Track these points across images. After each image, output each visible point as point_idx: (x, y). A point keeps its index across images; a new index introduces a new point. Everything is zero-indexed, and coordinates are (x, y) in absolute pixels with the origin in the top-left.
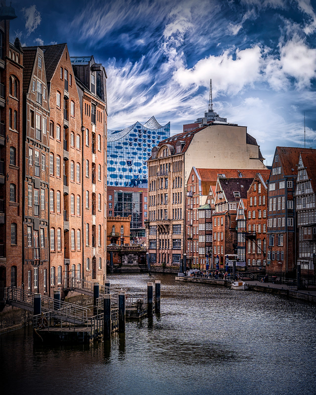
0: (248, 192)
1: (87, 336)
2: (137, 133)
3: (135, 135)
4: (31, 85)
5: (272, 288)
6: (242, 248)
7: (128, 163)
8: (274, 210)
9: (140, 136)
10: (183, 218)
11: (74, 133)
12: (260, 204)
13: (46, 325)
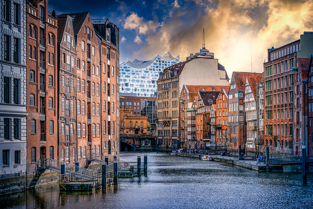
0: (217, 100)
1: (91, 187)
2: (158, 63)
3: (157, 64)
4: (63, 38)
5: (224, 159)
6: (214, 135)
7: (152, 82)
8: (232, 111)
9: (160, 64)
10: (178, 116)
11: (94, 66)
12: (224, 107)
13: (67, 180)
